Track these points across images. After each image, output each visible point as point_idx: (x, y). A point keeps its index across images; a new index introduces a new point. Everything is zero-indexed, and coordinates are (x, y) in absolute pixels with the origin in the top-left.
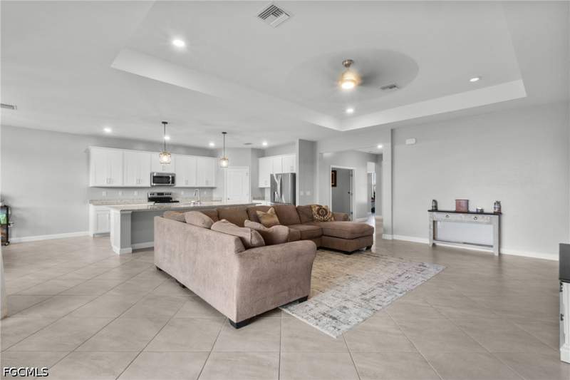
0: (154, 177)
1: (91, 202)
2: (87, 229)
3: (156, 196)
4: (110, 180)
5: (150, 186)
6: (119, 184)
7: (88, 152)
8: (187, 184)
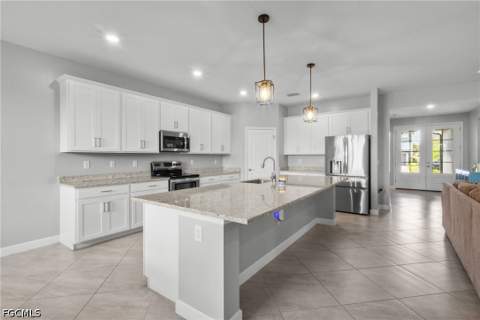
0: (165, 138)
1: (65, 180)
2: (56, 231)
3: (162, 167)
4: (99, 141)
5: (158, 151)
6: (115, 149)
7: (55, 86)
8: (202, 149)
